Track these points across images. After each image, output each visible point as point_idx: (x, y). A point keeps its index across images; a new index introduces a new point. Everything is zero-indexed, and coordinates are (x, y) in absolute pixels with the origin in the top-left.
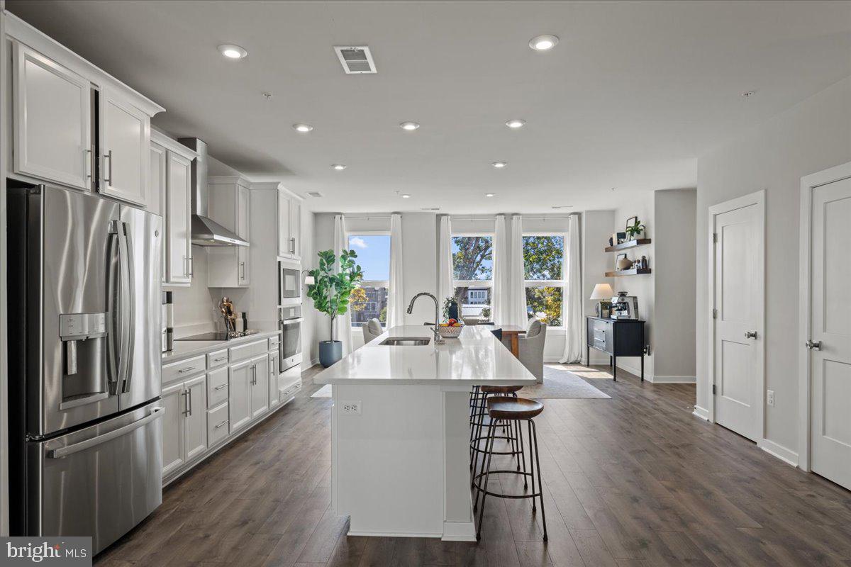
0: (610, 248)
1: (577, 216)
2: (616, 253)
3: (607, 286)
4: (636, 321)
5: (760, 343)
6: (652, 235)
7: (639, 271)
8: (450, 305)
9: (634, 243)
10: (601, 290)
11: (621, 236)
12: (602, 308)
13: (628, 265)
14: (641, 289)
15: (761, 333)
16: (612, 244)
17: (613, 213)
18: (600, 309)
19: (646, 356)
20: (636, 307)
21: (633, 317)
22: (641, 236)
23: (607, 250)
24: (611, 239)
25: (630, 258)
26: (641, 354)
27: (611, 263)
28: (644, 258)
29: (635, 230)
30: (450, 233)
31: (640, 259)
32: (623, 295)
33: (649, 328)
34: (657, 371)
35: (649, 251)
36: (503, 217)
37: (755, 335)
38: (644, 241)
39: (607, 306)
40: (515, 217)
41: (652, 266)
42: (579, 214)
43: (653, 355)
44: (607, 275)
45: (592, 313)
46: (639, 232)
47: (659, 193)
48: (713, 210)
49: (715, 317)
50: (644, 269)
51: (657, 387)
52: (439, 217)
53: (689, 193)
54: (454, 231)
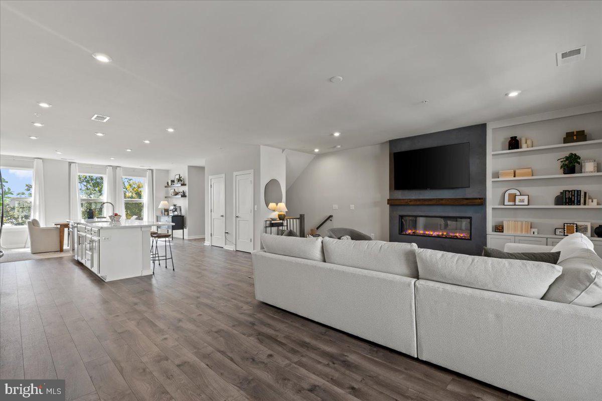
0: (167, 186)
1: (151, 171)
2: (169, 188)
3: (166, 202)
4: (180, 216)
5: (224, 218)
6: (187, 182)
7: (182, 196)
8: (88, 210)
9: (180, 185)
10: (163, 204)
11: (173, 181)
12: (165, 212)
13: (177, 194)
14: (182, 203)
15: (224, 215)
16: (168, 185)
17: (167, 171)
18: (163, 212)
19: (185, 229)
20: (181, 210)
21: (179, 214)
22: (182, 183)
23: (166, 187)
24: (168, 183)
25: (177, 191)
26: (183, 229)
27: (167, 192)
28: (183, 192)
29: (179, 180)
30: (76, 173)
31: (182, 191)
32: (175, 205)
33: (185, 218)
34: (189, 234)
35: (185, 189)
36: (111, 167)
37: (222, 216)
38: (183, 185)
39: (167, 211)
40: (118, 168)
41: (187, 194)
42: (152, 170)
43: (187, 228)
44: (166, 197)
45: (159, 214)
46: (181, 181)
47: (190, 167)
48: (210, 177)
49: (211, 212)
50: (184, 196)
51: (189, 240)
52: (70, 163)
53: (202, 169)
54: (80, 172)
